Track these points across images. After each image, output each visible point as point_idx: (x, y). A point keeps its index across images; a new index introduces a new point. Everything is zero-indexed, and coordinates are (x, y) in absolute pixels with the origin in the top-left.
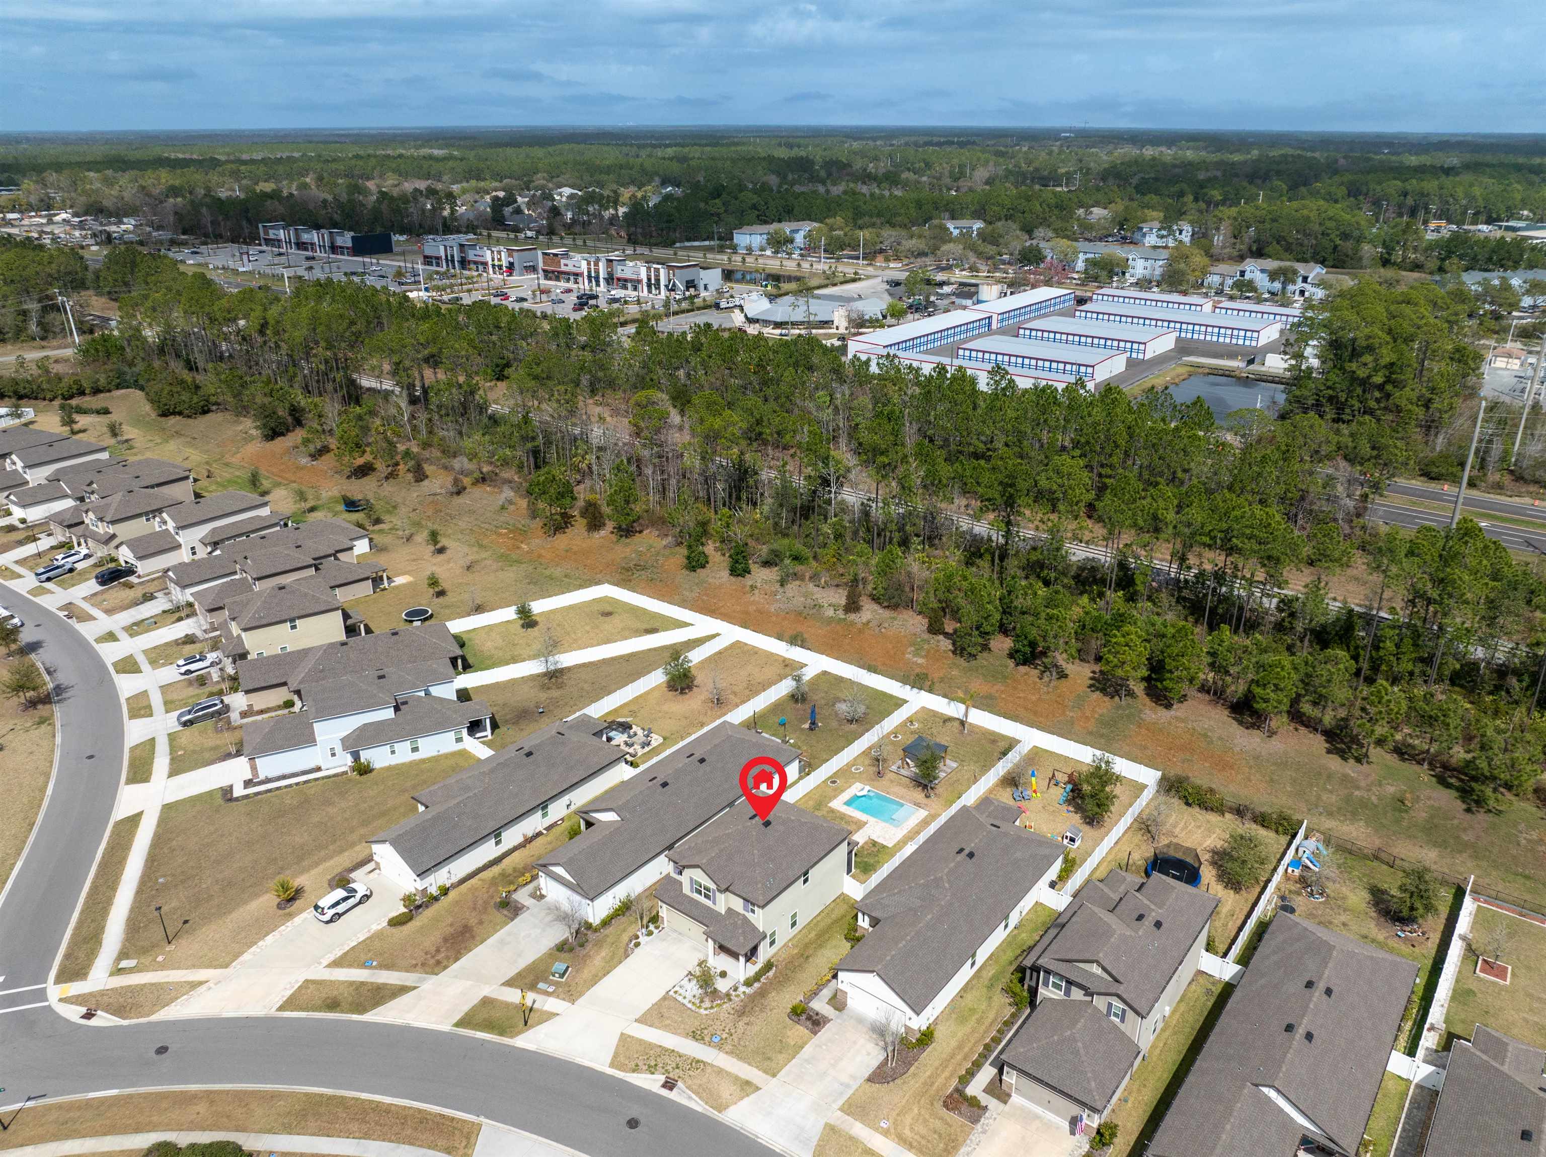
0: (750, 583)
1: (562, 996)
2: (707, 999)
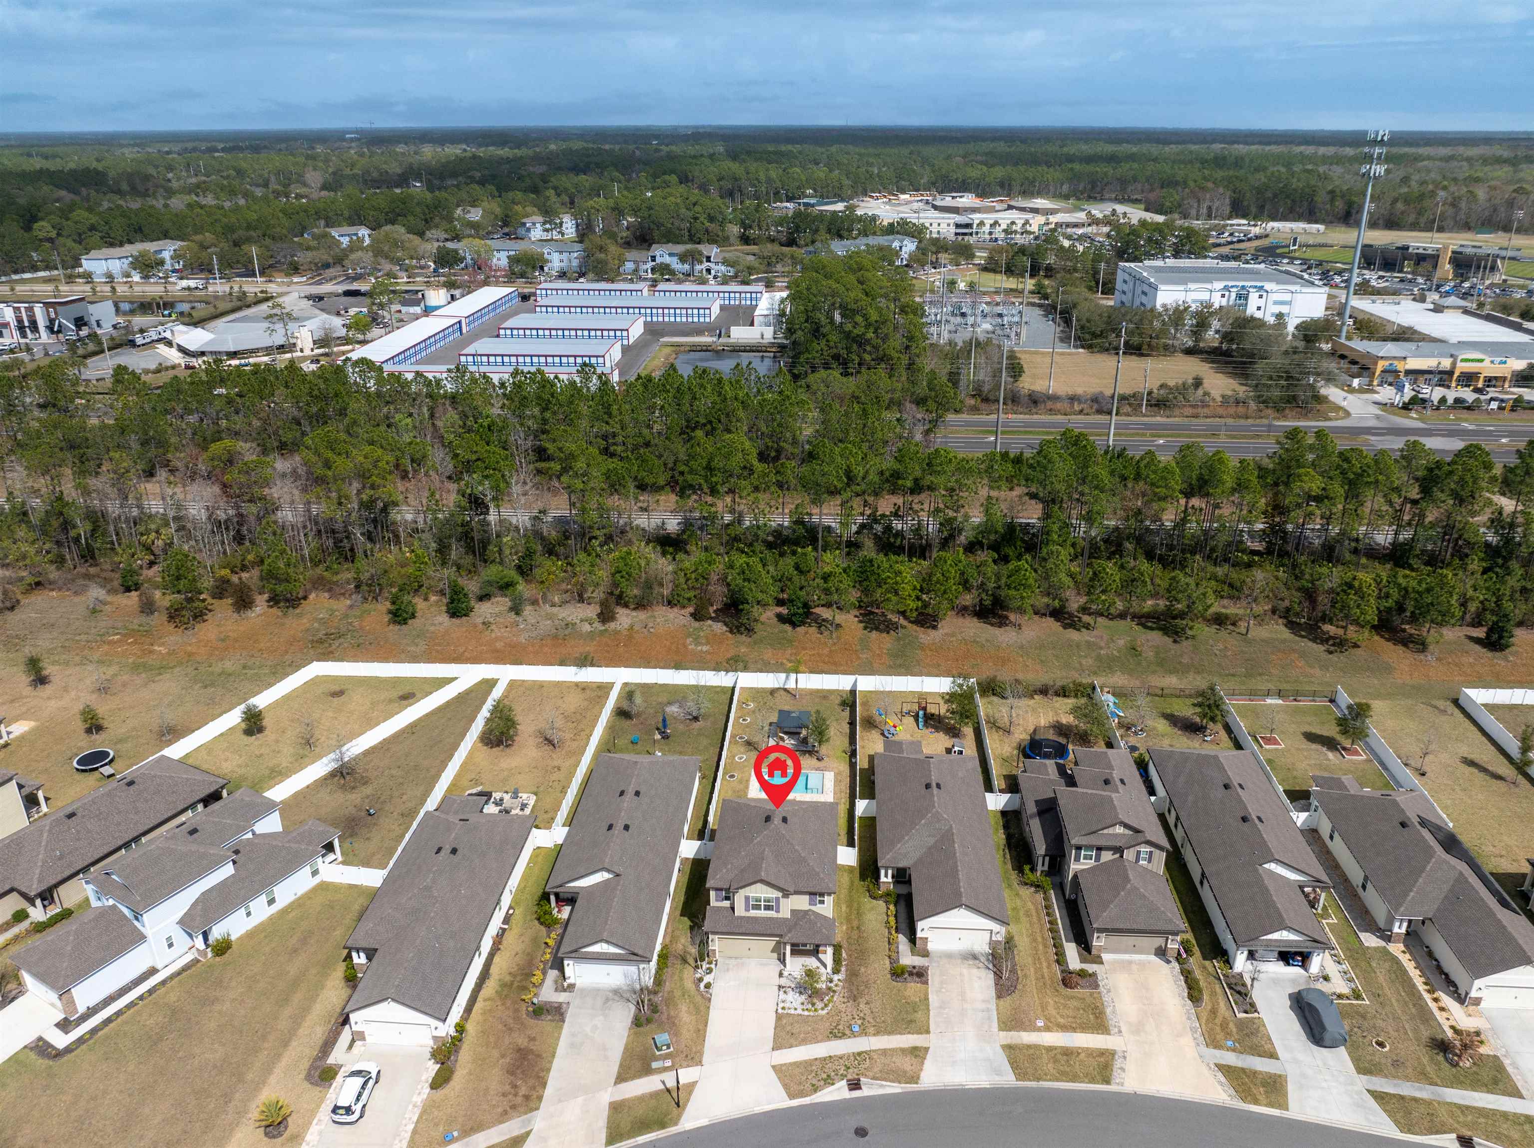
0: (480, 620)
1: (685, 1063)
2: (815, 1000)
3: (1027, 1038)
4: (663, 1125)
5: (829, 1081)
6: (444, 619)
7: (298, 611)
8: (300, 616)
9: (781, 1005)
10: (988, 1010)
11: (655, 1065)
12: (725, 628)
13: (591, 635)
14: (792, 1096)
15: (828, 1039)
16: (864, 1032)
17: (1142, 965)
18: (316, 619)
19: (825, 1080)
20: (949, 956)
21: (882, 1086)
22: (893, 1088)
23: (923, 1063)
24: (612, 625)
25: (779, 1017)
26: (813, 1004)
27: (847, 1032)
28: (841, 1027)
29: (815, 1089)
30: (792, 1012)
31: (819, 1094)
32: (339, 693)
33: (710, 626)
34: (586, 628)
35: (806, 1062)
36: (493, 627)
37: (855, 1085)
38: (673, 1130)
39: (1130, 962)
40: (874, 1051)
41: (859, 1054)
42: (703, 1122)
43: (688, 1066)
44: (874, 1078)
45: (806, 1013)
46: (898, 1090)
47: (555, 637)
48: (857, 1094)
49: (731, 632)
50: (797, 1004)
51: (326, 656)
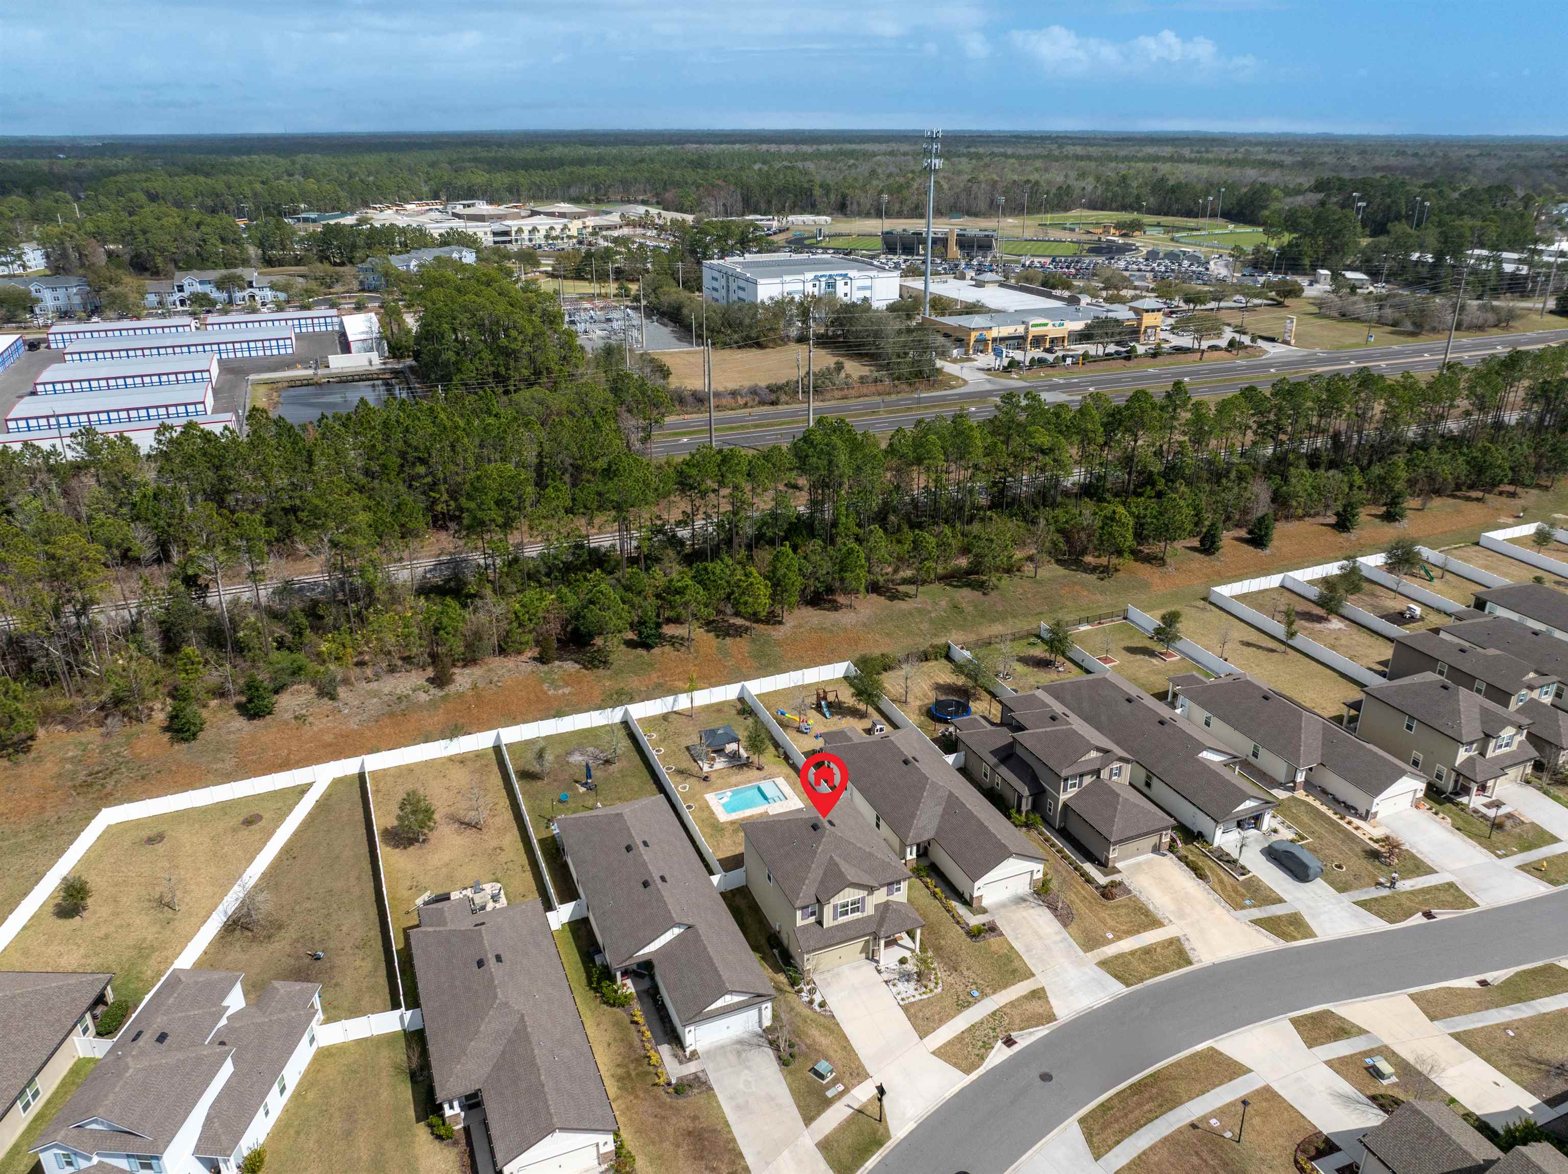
1: (855, 1082)
2: (924, 982)
3: (1110, 950)
4: (880, 1144)
5: (988, 1047)
6: (240, 723)
7: (32, 755)
8: (39, 760)
9: (899, 998)
10: (1065, 939)
11: (830, 1094)
12: (577, 666)
13: (433, 704)
14: (967, 1071)
15: (960, 1012)
16: (984, 995)
17: (1148, 862)
18: (64, 760)
19: (984, 1047)
20: (1003, 905)
21: (1031, 1033)
22: (1041, 1032)
23: (1048, 1002)
24: (452, 689)
25: (906, 1009)
26: (926, 987)
27: (971, 999)
28: (961, 997)
29: (982, 1058)
30: (912, 1000)
31: (987, 1060)
32: (158, 838)
33: (561, 667)
34: (423, 697)
35: (956, 1038)
36: (311, 719)
37: (1009, 1042)
38: (889, 1145)
39: (1139, 864)
40: (1004, 1006)
41: (994, 1013)
42: (911, 1126)
43: (860, 1083)
44: (1021, 1029)
45: (925, 997)
46: (1047, 1032)
47: (392, 714)
48: (1016, 1048)
49: (586, 668)
50: (911, 992)
51: (109, 799)
